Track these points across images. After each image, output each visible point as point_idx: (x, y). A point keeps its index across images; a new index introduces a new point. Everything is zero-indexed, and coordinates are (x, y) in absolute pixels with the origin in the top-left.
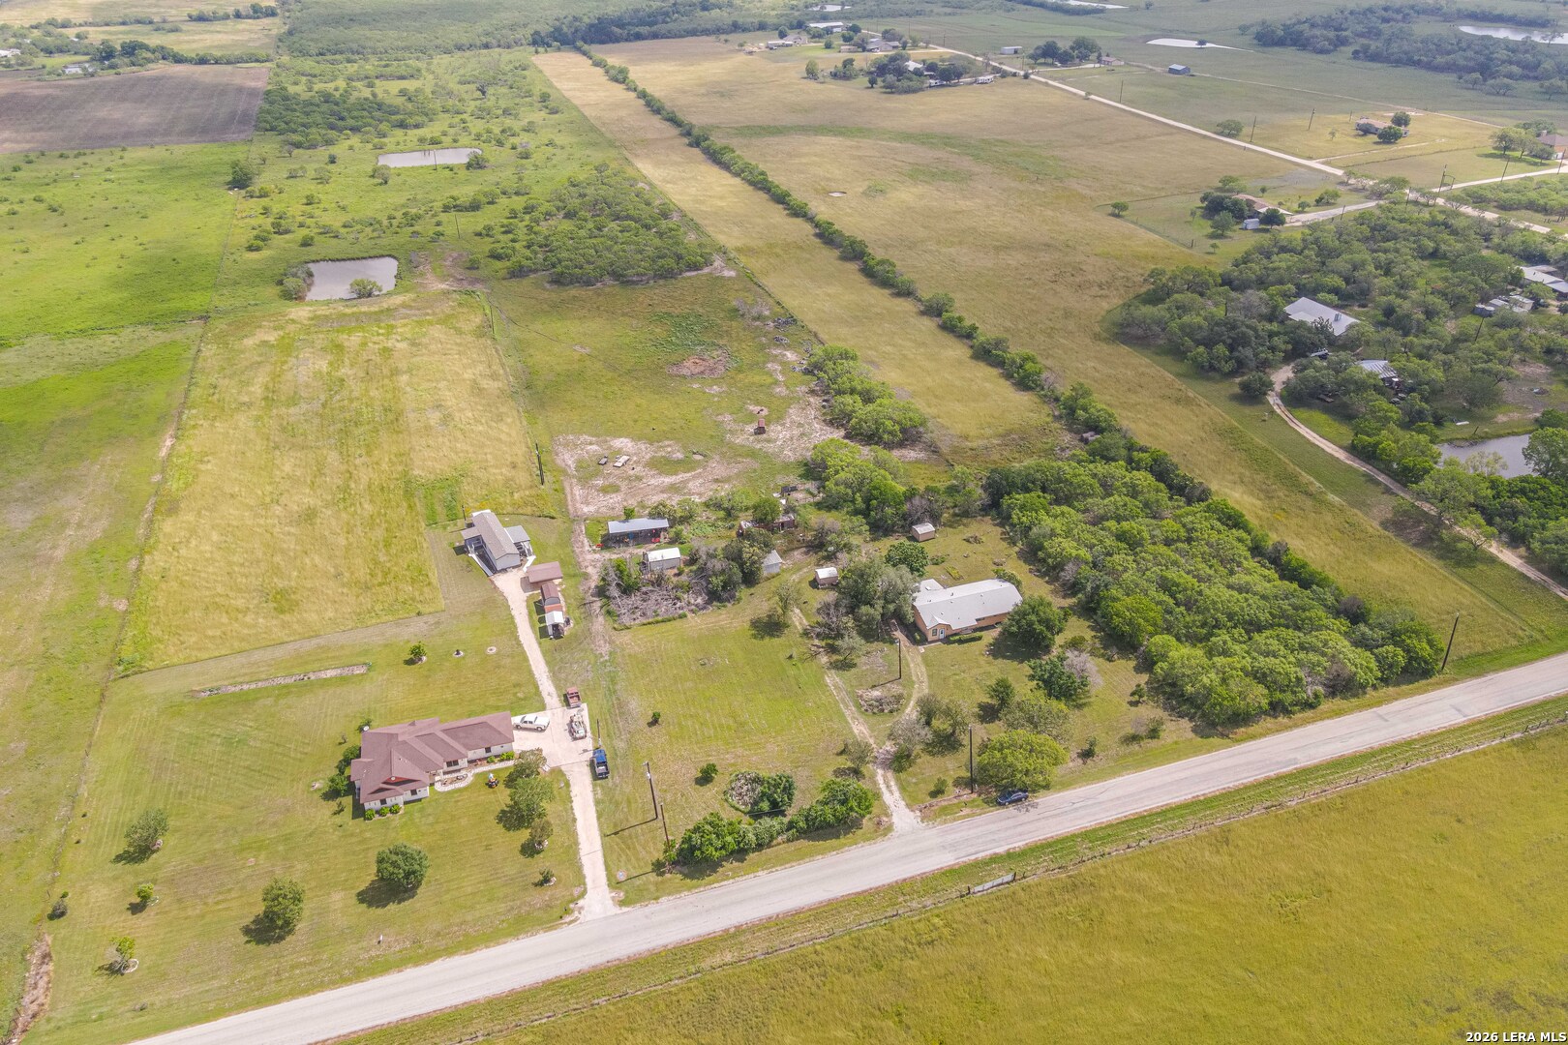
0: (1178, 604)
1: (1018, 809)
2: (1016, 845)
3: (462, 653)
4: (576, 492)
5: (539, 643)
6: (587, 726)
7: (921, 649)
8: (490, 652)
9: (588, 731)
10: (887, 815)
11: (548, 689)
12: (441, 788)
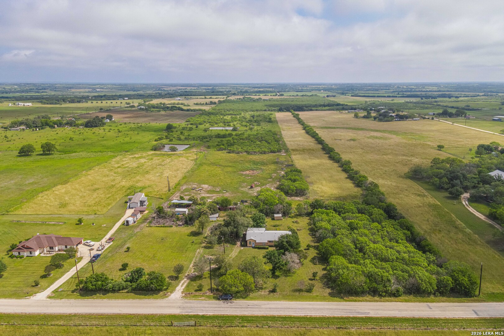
0: (356, 248)
1: (224, 302)
2: (209, 314)
3: (94, 224)
4: (177, 195)
5: (120, 226)
6: (105, 248)
7: (242, 248)
8: (103, 226)
9: (105, 249)
10: (171, 292)
11: (108, 236)
12: (42, 255)
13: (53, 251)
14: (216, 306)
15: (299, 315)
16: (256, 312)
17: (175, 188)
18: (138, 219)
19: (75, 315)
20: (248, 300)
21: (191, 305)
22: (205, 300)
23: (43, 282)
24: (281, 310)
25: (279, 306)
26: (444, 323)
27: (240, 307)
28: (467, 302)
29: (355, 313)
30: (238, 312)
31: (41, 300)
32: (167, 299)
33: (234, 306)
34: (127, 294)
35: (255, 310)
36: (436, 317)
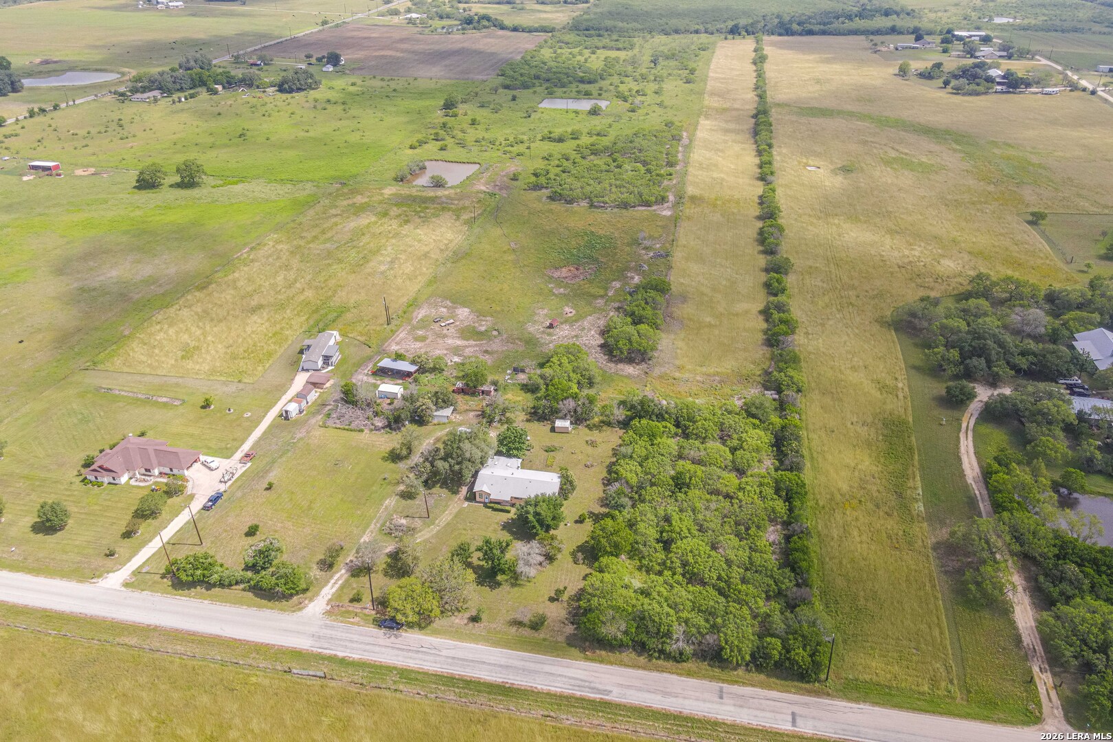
0: (659, 541)
1: (386, 633)
3: (232, 411)
4: (401, 335)
5: (274, 419)
6: (236, 477)
7: (466, 504)
8: (245, 416)
9: (233, 480)
10: (311, 600)
11: (246, 447)
12: (133, 482)
13: (150, 476)
14: (371, 640)
15: (494, 679)
16: (429, 664)
17: (405, 313)
18: (309, 404)
19: (156, 629)
20: (426, 634)
21: (333, 632)
22: (358, 624)
23: (122, 548)
24: (469, 666)
25: (470, 656)
26: (725, 732)
27: (409, 648)
28: (794, 693)
29: (587, 689)
30: (400, 659)
31: (112, 589)
32: (299, 613)
33: (397, 646)
34: (243, 592)
35: (427, 658)
36: (719, 717)
